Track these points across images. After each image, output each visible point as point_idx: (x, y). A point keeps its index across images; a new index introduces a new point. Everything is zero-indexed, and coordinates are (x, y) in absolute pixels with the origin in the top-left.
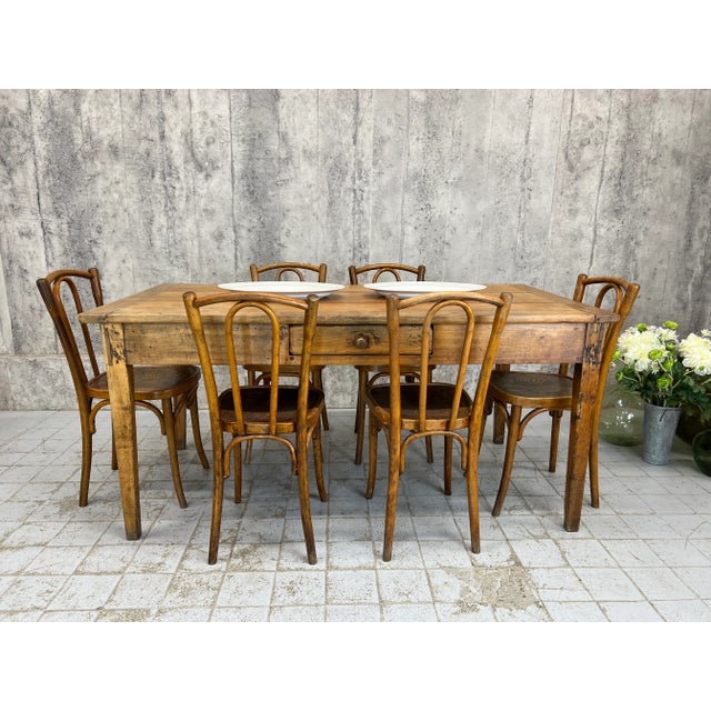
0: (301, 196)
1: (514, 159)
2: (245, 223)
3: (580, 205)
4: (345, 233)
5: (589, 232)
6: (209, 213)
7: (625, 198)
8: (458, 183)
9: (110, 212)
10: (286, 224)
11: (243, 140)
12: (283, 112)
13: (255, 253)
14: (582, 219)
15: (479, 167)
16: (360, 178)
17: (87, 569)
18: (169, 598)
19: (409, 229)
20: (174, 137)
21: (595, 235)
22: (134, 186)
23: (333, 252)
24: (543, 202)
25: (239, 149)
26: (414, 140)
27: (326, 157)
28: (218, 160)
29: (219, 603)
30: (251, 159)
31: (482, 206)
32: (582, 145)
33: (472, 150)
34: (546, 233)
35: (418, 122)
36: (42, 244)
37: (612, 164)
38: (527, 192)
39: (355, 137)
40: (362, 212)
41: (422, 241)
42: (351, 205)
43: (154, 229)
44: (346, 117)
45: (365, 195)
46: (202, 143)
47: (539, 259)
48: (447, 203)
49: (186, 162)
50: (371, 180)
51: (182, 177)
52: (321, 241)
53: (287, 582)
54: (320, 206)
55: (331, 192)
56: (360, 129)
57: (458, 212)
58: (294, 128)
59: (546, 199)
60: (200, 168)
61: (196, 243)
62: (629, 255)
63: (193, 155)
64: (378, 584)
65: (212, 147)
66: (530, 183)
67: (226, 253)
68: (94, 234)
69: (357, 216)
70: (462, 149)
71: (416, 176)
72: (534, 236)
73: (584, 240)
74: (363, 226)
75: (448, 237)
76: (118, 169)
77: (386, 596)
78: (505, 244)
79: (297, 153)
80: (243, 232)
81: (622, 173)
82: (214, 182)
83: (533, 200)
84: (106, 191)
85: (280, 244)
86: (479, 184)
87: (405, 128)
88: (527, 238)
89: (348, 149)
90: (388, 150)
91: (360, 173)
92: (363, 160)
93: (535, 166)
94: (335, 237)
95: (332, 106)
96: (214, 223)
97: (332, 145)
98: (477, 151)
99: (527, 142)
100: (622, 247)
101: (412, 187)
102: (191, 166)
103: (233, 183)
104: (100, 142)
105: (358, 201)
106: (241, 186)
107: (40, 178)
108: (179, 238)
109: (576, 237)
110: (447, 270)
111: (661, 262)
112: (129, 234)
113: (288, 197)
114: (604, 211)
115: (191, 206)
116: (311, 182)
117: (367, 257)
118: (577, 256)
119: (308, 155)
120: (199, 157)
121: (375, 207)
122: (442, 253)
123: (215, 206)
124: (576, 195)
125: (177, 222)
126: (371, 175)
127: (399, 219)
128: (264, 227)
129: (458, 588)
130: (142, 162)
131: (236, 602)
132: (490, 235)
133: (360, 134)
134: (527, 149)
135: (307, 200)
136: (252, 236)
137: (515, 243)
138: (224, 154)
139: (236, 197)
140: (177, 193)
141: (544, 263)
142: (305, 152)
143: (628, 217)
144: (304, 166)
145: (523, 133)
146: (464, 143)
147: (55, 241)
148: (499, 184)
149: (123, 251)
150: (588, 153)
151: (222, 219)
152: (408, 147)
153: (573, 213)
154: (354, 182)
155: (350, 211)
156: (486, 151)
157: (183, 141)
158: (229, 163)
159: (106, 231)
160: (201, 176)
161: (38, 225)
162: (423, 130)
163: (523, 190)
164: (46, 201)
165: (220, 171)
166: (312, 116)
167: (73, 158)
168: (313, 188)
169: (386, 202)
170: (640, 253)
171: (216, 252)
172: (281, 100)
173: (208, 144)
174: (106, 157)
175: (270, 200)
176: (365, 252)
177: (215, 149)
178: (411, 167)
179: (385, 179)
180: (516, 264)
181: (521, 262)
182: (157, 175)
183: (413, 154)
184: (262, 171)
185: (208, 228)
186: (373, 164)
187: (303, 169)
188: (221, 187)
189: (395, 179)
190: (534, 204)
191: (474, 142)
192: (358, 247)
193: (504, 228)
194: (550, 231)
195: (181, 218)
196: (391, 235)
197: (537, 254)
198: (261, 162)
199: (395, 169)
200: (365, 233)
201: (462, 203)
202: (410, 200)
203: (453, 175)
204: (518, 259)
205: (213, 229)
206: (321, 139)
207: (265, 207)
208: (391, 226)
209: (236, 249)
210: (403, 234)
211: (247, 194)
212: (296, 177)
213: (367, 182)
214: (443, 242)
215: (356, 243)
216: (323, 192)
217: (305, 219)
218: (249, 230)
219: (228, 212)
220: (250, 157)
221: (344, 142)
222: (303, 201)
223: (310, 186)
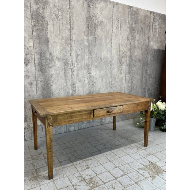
0: (56, 71)
1: (109, 61)
2: (39, 79)
3: (122, 72)
4: (69, 81)
5: (124, 78)
7: (131, 70)
8: (96, 67)
10: (52, 79)
11: (38, 54)
12: (50, 46)
13: (43, 88)
14: (123, 75)
15: (101, 62)
16: (73, 65)
19: (86, 79)
21: (126, 78)
23: (66, 86)
24: (115, 71)
25: (37, 57)
26: (86, 55)
27: (63, 59)
28: (30, 60)
30: (41, 60)
31: (102, 73)
32: (122, 57)
34: (116, 78)
35: (86, 50)
37: (128, 62)
39: (71, 54)
40: (73, 75)
41: (89, 82)
42: (70, 73)
44: (68, 48)
45: (74, 70)
47: (115, 85)
48: (94, 72)
50: (75, 66)
52: (62, 84)
54: (62, 74)
55: (65, 69)
56: (72, 52)
57: (97, 74)
58: (54, 51)
59: (116, 70)
62: (132, 83)
65: (28, 56)
66: (112, 66)
67: (33, 89)
69: (72, 76)
70: (97, 58)
71: (87, 65)
72: (114, 80)
73: (123, 80)
74: (74, 79)
75: (95, 81)
78: (108, 82)
79: (55, 58)
80: (39, 82)
81: (130, 64)
82: (29, 67)
85: (50, 85)
86: (101, 67)
87: (83, 52)
88: (112, 80)
89: (69, 57)
90: (79, 58)
91: (73, 64)
92: (73, 60)
93: (113, 62)
94: (66, 82)
95: (64, 45)
96: (29, 79)
97: (65, 56)
98: (100, 58)
99: (111, 56)
100: (131, 81)
101: (86, 68)
103: (35, 67)
105: (72, 72)
106: (38, 68)
109: (122, 79)
110: (95, 89)
111: (138, 84)
113: (52, 71)
114: (127, 73)
116: (59, 66)
117: (75, 87)
118: (122, 84)
119: (58, 59)
121: (77, 73)
122: (94, 85)
123: (29, 74)
124: (121, 69)
126: (75, 64)
127: (83, 76)
128: (45, 80)
132: (104, 80)
133: (72, 53)
134: (111, 58)
135: (58, 72)
136: (42, 83)
137: (110, 81)
138: (32, 58)
139: (36, 71)
142: (57, 58)
143: (131, 74)
144: (57, 62)
145: (110, 55)
146: (97, 56)
148: (106, 67)
150: (123, 59)
151: (32, 78)
152: (84, 57)
153: (121, 73)
154: (71, 67)
155: (70, 74)
156: (102, 58)
158: (34, 61)
162: (88, 53)
163: (111, 68)
165: (31, 63)
166: (59, 48)
168: (60, 68)
169: (80, 72)
170: (134, 82)
171: (30, 89)
172: (50, 43)
175: (47, 72)
176: (75, 86)
178: (85, 63)
179: (79, 66)
180: (110, 86)
183: (86, 59)
184: (44, 63)
186: (76, 62)
187: (57, 63)
188: (31, 68)
189: (81, 66)
190: (113, 72)
191: (100, 56)
192: (73, 85)
193: (107, 78)
194: (117, 78)
196: (81, 81)
197: (114, 84)
198: (44, 61)
199: (81, 63)
200: (75, 81)
201: (98, 72)
202: (85, 71)
203: (95, 64)
204: (111, 85)
205: (29, 81)
206: (61, 55)
207: (45, 74)
208: (81, 78)
209: (37, 87)
210: (84, 80)
211: (40, 71)
212: (55, 65)
213: (74, 67)
214: (94, 82)
215: (72, 83)
216: (63, 69)
217: (58, 77)
218: (41, 81)
219: (34, 76)
220: (40, 59)
221: (68, 55)
222: (57, 72)
223: (59, 68)
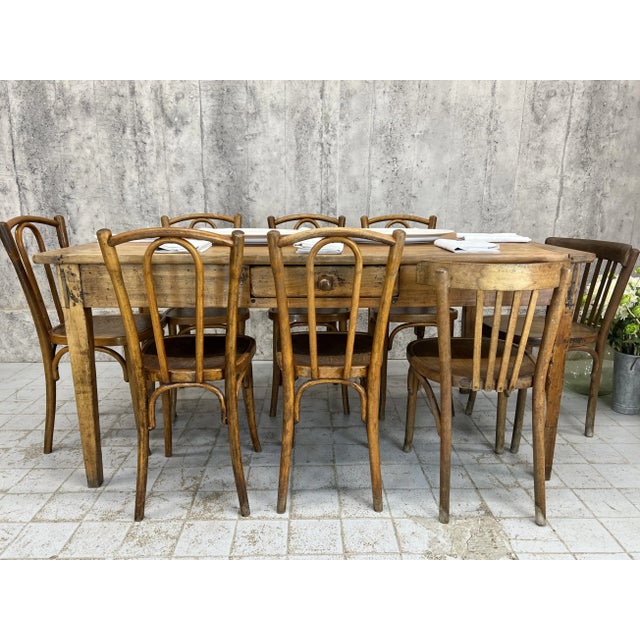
0: (269, 150)
1: (481, 111)
2: (215, 178)
3: (546, 157)
4: (313, 187)
5: (555, 184)
6: (179, 168)
7: (591, 150)
8: (424, 137)
9: (83, 167)
10: (255, 178)
11: (212, 96)
13: (224, 207)
14: (549, 171)
15: (446, 119)
16: (327, 132)
17: (45, 517)
18: (125, 547)
19: (376, 182)
20: (144, 93)
21: (562, 188)
22: (106, 142)
23: (301, 205)
24: (509, 154)
25: (208, 104)
26: (381, 94)
27: (294, 111)
28: (187, 115)
29: (177, 552)
30: (219, 114)
31: (448, 159)
32: (549, 97)
33: (438, 104)
34: (511, 186)
36: (17, 200)
37: (579, 116)
38: (494, 144)
39: (322, 90)
40: (329, 166)
41: (389, 195)
42: (318, 159)
43: (126, 185)
45: (332, 148)
46: (172, 99)
47: (505, 212)
48: (413, 156)
49: (156, 117)
50: (338, 133)
51: (152, 132)
52: (289, 197)
53: (248, 530)
54: (288, 160)
55: (299, 146)
57: (425, 165)
59: (512, 151)
60: (170, 123)
61: (166, 198)
62: (596, 207)
63: (163, 110)
64: (342, 534)
65: (181, 102)
66: (496, 136)
67: (196, 207)
68: (68, 190)
69: (324, 170)
70: (428, 102)
71: (382, 130)
72: (501, 189)
73: (550, 192)
74: (330, 179)
75: (414, 190)
76: (90, 126)
77: (351, 546)
78: (471, 196)
79: (265, 108)
80: (213, 187)
81: (588, 124)
82: (183, 138)
83: (498, 154)
84: (79, 147)
85: (248, 199)
86: (445, 137)
87: (372, 81)
88: (493, 191)
89: (316, 103)
90: (354, 103)
91: (328, 127)
92: (331, 113)
93: (501, 118)
94: (303, 190)
96: (184, 178)
97: (300, 99)
98: (443, 104)
99: (493, 94)
100: (588, 199)
101: (379, 140)
102: (161, 121)
103: (202, 138)
104: (73, 98)
105: (325, 155)
106: (210, 142)
107: (15, 134)
108: (150, 192)
109: (542, 189)
111: (627, 214)
112: (102, 189)
113: (256, 151)
114: (570, 163)
115: (161, 161)
116: (279, 136)
117: (334, 210)
118: (544, 208)
119: (275, 109)
120: (169, 112)
121: (342, 161)
122: (408, 205)
123: (185, 160)
124: (542, 148)
125: (148, 177)
126: (338, 128)
127: (367, 171)
128: (233, 181)
129: (426, 539)
130: (113, 118)
131: (195, 552)
132: (456, 188)
133: (327, 88)
134: (494, 102)
135: (275, 154)
136: (222, 191)
137: (482, 196)
138: (193, 109)
139: (206, 152)
140: (148, 148)
141: (510, 216)
142: (272, 106)
143: (593, 168)
144: (272, 121)
145: (490, 87)
146: (430, 95)
147: (30, 196)
148: (465, 137)
149: (96, 206)
150: (554, 105)
151: (191, 174)
152: (374, 101)
153: (540, 165)
154: (321, 136)
155: (318, 164)
156: (453, 102)
157: (153, 96)
158: (199, 118)
159: (79, 186)
160: (171, 131)
161: (13, 181)
163: (489, 142)
164: (20, 158)
165: (189, 126)
167: (47, 116)
168: (280, 143)
169: (353, 156)
170: (607, 205)
171: (187, 206)
173: (177, 99)
174: (78, 113)
175: (238, 155)
176: (332, 205)
177: (184, 104)
178: (377, 121)
179: (353, 132)
180: (482, 217)
181: (487, 215)
182: (128, 131)
183: (380, 109)
184: (231, 125)
185: (178, 183)
186: (341, 118)
187: (270, 122)
188: (191, 142)
189: (361, 133)
190: (500, 156)
191: (440, 96)
192: (326, 200)
193: (469, 180)
194: (516, 184)
195: (152, 173)
196: (358, 188)
197: (503, 207)
198: (230, 117)
199: (362, 122)
200: (333, 187)
201: (428, 155)
202: (377, 153)
203: (421, 127)
204: (484, 212)
205: (183, 184)
206: (288, 93)
207: (233, 161)
208: (358, 180)
209: (206, 203)
210: (371, 187)
211: (216, 149)
212: (264, 131)
213: (334, 136)
214: (410, 195)
215: (324, 196)
216: (291, 146)
217: (273, 173)
218: (219, 185)
219: (198, 166)
220: (219, 112)
221: (311, 95)
222: (271, 155)
223: (278, 140)
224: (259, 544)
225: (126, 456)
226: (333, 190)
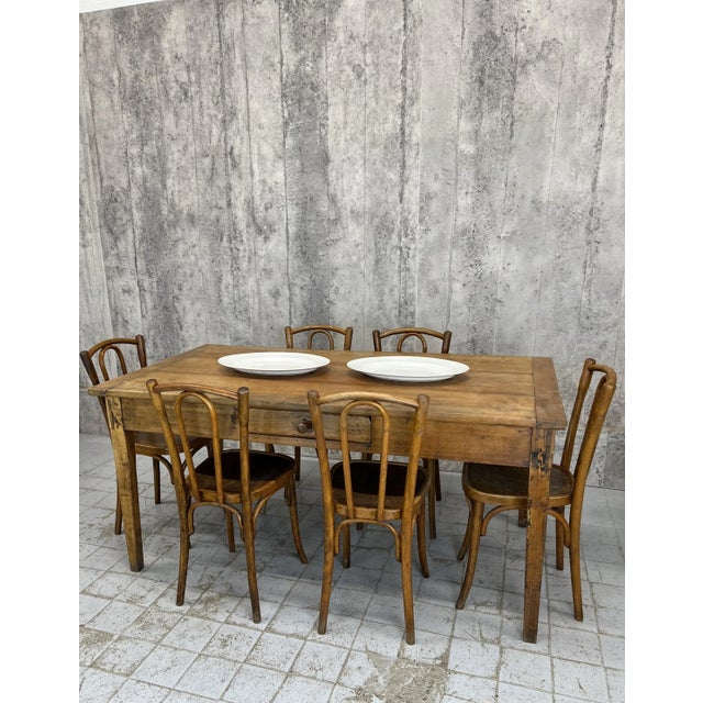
0: (349, 255)
1: (578, 209)
2: (298, 281)
4: (391, 290)
6: (268, 272)
8: (510, 239)
9: (188, 271)
10: (335, 283)
11: (297, 204)
12: (332, 175)
13: (306, 309)
15: (536, 219)
16: (407, 235)
17: (91, 591)
18: (133, 628)
19: (457, 286)
20: (239, 204)
22: (207, 249)
23: (379, 308)
24: (615, 255)
25: (292, 212)
26: (463, 195)
27: (373, 216)
28: (274, 223)
29: (164, 642)
30: (303, 221)
31: (540, 262)
33: (527, 203)
34: (618, 291)
35: (467, 175)
36: (138, 300)
38: (594, 245)
39: (401, 195)
40: (408, 270)
41: (471, 299)
42: (397, 263)
43: (223, 287)
44: (392, 176)
45: (411, 252)
46: (262, 208)
47: (610, 320)
48: (497, 259)
49: (248, 226)
50: (417, 237)
51: (245, 240)
52: (367, 299)
53: (226, 634)
54: (366, 265)
55: (378, 251)
56: (406, 187)
57: (512, 268)
58: (343, 190)
60: (260, 231)
61: (256, 300)
63: (254, 219)
64: (298, 655)
65: (270, 211)
66: (598, 235)
67: (282, 309)
68: (176, 291)
69: (403, 274)
70: (516, 202)
71: (464, 232)
72: (603, 295)
74: (409, 283)
75: (500, 294)
76: (194, 235)
77: (299, 667)
78: (567, 301)
79: (346, 213)
80: (297, 290)
82: (271, 244)
83: (601, 254)
84: (186, 254)
85: (329, 302)
86: (536, 238)
87: (453, 182)
88: (594, 297)
89: (395, 208)
90: (435, 206)
91: (406, 230)
92: (410, 217)
93: (604, 215)
94: (381, 294)
95: (379, 166)
96: (272, 281)
97: (379, 204)
98: (533, 202)
99: (594, 190)
101: (461, 243)
102: (252, 230)
103: (288, 244)
104: (181, 212)
105: (404, 258)
106: (294, 247)
107: (137, 244)
108: (242, 294)
110: (500, 329)
112: (202, 291)
113: (337, 256)
115: (253, 266)
116: (359, 241)
117: (412, 314)
119: (355, 215)
120: (259, 221)
121: (422, 265)
122: (493, 311)
123: (272, 265)
125: (241, 281)
126: (417, 232)
127: (447, 275)
128: (315, 285)
129: (368, 675)
130: (213, 228)
131: (176, 645)
132: (549, 292)
133: (406, 191)
134: (594, 198)
135: (354, 258)
136: (305, 294)
137: (580, 302)
138: (280, 218)
139: (290, 257)
140: (241, 254)
141: (615, 325)
142: (352, 212)
144: (352, 226)
145: (589, 181)
146: (518, 194)
147: (148, 296)
148: (559, 237)
149: (198, 306)
151: (278, 277)
152: (456, 203)
154: (400, 240)
155: (397, 268)
156: (544, 201)
157: (246, 207)
158: (285, 226)
159: (186, 288)
160: (261, 239)
161: (135, 283)
162: (473, 183)
163: (589, 243)
164: (141, 264)
165: (277, 234)
166: (359, 177)
167: (161, 227)
168: (360, 248)
169: (433, 259)
171: (274, 308)
172: (331, 164)
173: (266, 209)
174: (185, 225)
175: (320, 260)
176: (411, 309)
177: (273, 213)
178: (459, 223)
179: (432, 235)
180: (581, 325)
181: (586, 323)
182: (225, 239)
183: (462, 211)
184: (313, 232)
185: (266, 286)
186: (420, 221)
187: (350, 228)
188: (277, 248)
189: (442, 236)
190: (603, 258)
191: (530, 194)
192: (404, 305)
193: (566, 285)
195: (244, 278)
196: (438, 292)
197: (607, 314)
198: (312, 224)
199: (442, 224)
200: (412, 291)
201: (516, 259)
202: (458, 256)
203: (506, 229)
204: (583, 319)
205: (271, 287)
206: (368, 199)
207: (315, 266)
208: (438, 283)
209: (290, 305)
210: (451, 291)
211: (300, 254)
212: (345, 236)
213: (413, 240)
214: (495, 300)
215: (402, 300)
216: (370, 251)
217: (352, 277)
218: (302, 288)
219: (283, 271)
220: (303, 220)
221: (390, 200)
222: (351, 260)
223: (358, 245)
224: (227, 648)
225: (171, 547)
226: (411, 294)
